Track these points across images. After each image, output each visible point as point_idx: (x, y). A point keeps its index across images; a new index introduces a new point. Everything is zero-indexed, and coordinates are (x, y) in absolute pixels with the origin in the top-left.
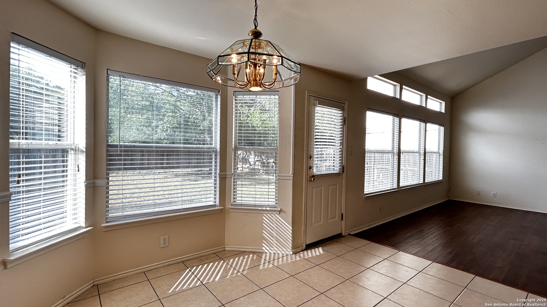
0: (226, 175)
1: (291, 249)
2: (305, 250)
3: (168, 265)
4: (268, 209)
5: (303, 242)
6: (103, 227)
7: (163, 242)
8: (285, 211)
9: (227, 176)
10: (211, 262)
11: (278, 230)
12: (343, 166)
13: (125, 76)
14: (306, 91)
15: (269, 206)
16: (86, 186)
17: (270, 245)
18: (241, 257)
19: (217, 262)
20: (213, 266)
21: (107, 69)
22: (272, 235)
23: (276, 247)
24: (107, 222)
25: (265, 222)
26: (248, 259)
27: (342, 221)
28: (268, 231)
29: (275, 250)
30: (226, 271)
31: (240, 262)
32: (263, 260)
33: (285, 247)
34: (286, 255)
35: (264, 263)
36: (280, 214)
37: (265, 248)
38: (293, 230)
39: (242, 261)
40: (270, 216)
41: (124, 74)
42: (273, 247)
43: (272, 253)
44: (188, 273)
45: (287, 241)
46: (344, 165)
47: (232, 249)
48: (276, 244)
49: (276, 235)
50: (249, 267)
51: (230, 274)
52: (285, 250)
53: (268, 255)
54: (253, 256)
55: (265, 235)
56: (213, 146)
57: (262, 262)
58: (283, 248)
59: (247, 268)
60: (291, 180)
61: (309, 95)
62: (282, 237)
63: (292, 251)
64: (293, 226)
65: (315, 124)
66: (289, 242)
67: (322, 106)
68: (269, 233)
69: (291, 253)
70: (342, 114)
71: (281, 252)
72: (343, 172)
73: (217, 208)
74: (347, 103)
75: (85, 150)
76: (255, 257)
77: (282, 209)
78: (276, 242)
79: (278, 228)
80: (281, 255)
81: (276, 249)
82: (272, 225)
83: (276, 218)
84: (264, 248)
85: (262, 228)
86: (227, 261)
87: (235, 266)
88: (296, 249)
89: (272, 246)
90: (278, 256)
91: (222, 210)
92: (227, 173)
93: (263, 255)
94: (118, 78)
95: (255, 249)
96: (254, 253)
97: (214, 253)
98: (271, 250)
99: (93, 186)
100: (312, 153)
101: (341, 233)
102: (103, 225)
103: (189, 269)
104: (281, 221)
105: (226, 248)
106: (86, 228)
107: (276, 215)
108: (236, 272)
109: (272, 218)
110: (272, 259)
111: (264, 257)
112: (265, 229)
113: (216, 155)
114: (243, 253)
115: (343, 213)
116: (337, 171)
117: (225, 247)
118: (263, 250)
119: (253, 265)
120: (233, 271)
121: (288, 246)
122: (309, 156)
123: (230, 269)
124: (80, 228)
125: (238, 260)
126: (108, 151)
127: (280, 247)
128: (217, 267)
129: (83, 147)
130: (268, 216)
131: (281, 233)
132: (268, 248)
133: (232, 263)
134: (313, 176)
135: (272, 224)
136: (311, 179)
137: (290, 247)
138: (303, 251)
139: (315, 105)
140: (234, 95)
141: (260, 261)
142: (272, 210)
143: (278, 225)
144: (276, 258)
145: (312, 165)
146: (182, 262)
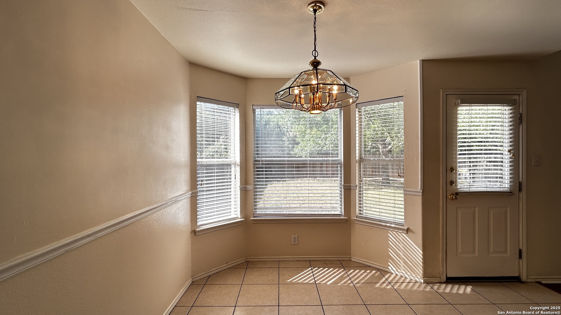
0: (350, 186)
1: (422, 276)
2: (444, 283)
3: (298, 261)
4: (393, 226)
5: (441, 273)
6: (251, 220)
7: (294, 240)
8: (413, 231)
9: (352, 188)
10: (332, 267)
11: (406, 252)
12: (519, 182)
13: (264, 108)
14: (441, 90)
15: (395, 223)
16: (240, 189)
17: (397, 266)
18: (363, 270)
19: (337, 269)
20: (332, 271)
21: (253, 105)
22: (399, 255)
23: (404, 270)
24: (254, 217)
25: (391, 240)
26: (369, 275)
27: (521, 261)
28: (394, 251)
29: (402, 273)
30: (341, 278)
31: (359, 274)
32: (384, 279)
33: (415, 272)
34: (414, 281)
35: (383, 283)
36: (407, 233)
37: (392, 268)
38: (424, 255)
39: (362, 274)
40: (396, 234)
41: (263, 106)
42: (400, 269)
43: (400, 275)
44: (309, 271)
45: (417, 267)
46: (521, 180)
47: (358, 260)
48: (404, 266)
49: (404, 257)
50: (365, 281)
51: (343, 282)
52: (414, 275)
53: (393, 276)
54: (375, 273)
55: (391, 254)
56: (339, 158)
57: (381, 282)
58: (412, 273)
59: (363, 281)
60: (420, 196)
61: (446, 95)
62: (411, 261)
63: (423, 279)
64: (424, 250)
65: (459, 128)
66: (419, 268)
67: (470, 105)
68: (395, 252)
69: (422, 281)
70: (511, 110)
71: (409, 277)
72: (520, 190)
73: (342, 218)
74: (524, 93)
75: (239, 164)
76: (377, 275)
77: (411, 228)
78: (404, 264)
79: (405, 249)
80: (408, 280)
81: (404, 272)
82: (399, 245)
83: (403, 238)
84: (390, 268)
85: (388, 246)
86: (347, 270)
87: (351, 277)
88: (429, 278)
89: (400, 267)
90: (404, 280)
91: (346, 220)
92: (352, 185)
93: (387, 274)
94: (260, 110)
95: (380, 266)
96: (378, 270)
97: (340, 261)
98: (399, 272)
99: (245, 190)
100: (455, 164)
101: (519, 276)
102: (251, 219)
103: (312, 268)
104: (409, 242)
105: (352, 259)
106: (240, 219)
107: (402, 234)
108: (350, 281)
109: (399, 237)
110: (394, 281)
111: (386, 277)
112: (391, 247)
113: (341, 167)
114: (366, 267)
115: (521, 248)
116: (507, 189)
117: (351, 257)
118: (389, 270)
119: (370, 281)
120: (348, 280)
121: (418, 272)
122: (449, 169)
123: (345, 278)
124: (237, 218)
125: (357, 272)
126: (254, 164)
127: (409, 271)
128: (335, 273)
129: (239, 162)
130: (393, 233)
131: (410, 255)
132: (394, 269)
133: (351, 274)
134: (457, 194)
135: (399, 243)
136: (453, 197)
137: (420, 274)
138: (441, 283)
139: (457, 105)
140: (356, 108)
141: (381, 279)
142: (398, 228)
143: (405, 245)
144: (401, 281)
145: (454, 180)
146: (309, 261)
